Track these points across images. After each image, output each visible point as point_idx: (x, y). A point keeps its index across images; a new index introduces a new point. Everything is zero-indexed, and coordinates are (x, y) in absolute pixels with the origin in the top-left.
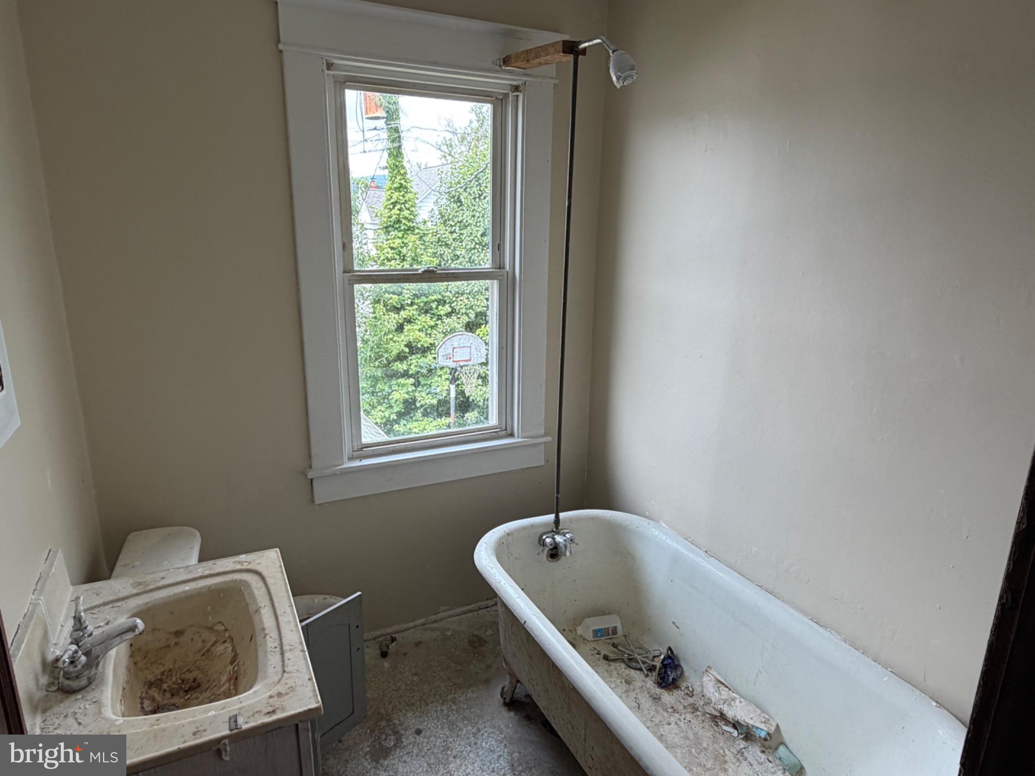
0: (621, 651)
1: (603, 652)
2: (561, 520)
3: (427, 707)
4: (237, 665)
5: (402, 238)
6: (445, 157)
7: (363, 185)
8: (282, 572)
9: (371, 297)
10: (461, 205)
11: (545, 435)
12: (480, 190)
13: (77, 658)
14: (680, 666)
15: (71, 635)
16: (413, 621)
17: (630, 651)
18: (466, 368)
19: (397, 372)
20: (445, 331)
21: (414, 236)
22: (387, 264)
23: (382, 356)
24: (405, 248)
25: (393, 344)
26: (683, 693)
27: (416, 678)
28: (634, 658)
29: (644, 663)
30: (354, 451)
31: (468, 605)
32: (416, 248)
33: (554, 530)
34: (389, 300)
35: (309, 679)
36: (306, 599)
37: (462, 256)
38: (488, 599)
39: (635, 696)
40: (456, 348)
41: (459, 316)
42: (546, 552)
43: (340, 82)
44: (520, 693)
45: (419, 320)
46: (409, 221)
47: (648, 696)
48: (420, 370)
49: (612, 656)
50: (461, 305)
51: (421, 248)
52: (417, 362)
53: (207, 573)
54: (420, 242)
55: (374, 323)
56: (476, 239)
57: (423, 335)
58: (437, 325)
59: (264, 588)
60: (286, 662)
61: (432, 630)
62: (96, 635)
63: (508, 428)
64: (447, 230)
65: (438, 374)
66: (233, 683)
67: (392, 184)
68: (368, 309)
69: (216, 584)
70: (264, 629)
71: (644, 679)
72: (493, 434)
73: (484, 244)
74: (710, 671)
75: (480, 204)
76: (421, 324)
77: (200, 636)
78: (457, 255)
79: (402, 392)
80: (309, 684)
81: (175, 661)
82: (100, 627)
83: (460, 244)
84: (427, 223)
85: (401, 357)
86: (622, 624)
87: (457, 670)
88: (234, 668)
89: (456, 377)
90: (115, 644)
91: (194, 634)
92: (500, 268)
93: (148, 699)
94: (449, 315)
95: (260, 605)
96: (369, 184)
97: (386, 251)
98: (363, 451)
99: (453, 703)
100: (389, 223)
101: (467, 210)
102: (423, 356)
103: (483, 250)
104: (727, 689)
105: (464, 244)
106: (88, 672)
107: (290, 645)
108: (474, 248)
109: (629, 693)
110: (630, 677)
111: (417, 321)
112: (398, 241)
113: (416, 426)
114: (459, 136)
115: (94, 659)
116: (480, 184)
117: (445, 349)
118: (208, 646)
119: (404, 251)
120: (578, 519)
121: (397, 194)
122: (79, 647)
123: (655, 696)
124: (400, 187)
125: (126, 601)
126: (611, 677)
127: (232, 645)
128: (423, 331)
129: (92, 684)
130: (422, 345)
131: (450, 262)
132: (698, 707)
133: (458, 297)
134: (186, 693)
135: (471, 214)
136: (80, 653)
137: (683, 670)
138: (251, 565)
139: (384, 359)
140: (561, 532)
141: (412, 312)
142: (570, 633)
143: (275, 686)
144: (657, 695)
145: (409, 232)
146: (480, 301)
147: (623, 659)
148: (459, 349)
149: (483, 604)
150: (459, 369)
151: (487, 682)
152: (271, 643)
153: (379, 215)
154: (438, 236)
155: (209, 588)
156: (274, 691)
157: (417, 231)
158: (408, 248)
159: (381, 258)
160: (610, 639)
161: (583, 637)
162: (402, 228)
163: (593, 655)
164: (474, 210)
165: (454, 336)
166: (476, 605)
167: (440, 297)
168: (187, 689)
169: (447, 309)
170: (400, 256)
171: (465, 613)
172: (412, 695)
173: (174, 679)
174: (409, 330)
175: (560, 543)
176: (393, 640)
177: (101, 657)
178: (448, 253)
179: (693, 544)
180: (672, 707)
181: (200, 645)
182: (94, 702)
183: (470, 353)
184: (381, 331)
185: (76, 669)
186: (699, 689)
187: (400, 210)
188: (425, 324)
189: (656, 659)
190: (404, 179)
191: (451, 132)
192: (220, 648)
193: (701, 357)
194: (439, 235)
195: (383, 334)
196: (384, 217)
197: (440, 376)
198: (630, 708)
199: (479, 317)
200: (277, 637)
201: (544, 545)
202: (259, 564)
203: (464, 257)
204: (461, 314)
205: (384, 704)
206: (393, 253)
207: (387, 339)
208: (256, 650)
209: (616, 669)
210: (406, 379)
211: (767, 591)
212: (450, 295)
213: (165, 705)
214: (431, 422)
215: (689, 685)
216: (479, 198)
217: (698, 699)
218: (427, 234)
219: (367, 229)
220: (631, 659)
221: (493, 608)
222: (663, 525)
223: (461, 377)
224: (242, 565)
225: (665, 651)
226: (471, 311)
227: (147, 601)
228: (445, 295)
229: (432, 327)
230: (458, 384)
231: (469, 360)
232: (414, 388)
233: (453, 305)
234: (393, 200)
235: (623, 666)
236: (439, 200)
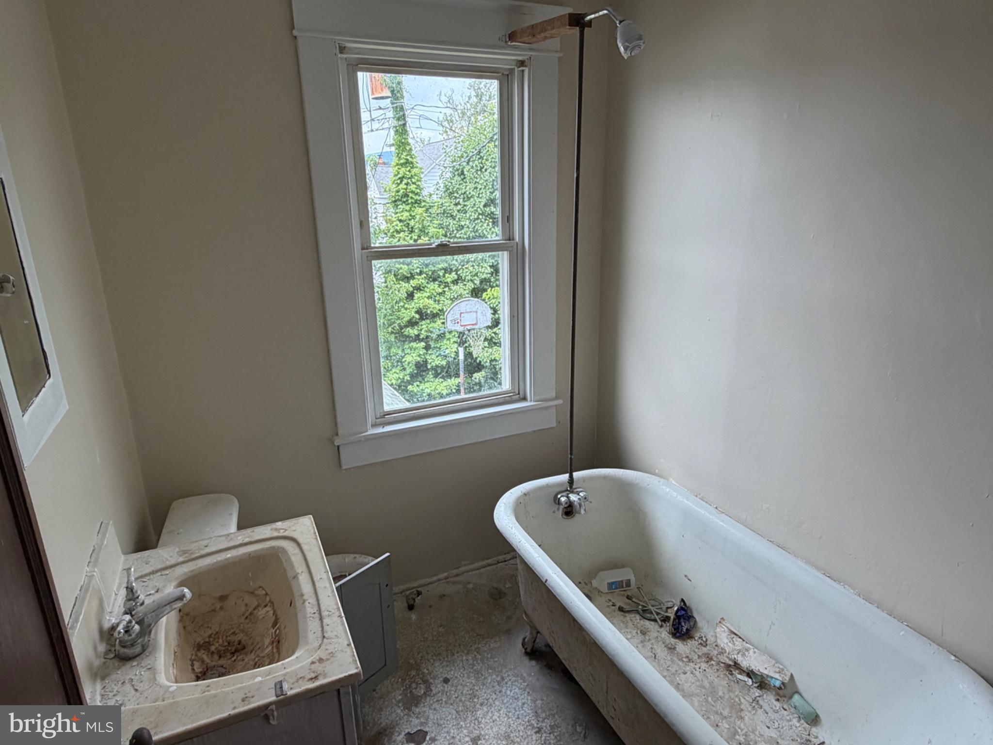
0: (636, 603)
1: (618, 604)
2: (575, 480)
3: (454, 657)
4: (278, 628)
5: (409, 211)
6: (447, 132)
7: (372, 162)
8: (317, 539)
9: (383, 268)
10: (465, 178)
11: (557, 398)
12: (482, 163)
13: (131, 628)
14: (693, 617)
15: (125, 604)
16: (436, 575)
17: (644, 602)
18: (473, 332)
19: (408, 336)
20: (452, 297)
21: (420, 209)
22: (397, 236)
23: (394, 323)
24: (413, 220)
25: (405, 311)
26: (697, 643)
27: (441, 629)
28: (647, 610)
29: (658, 614)
30: (376, 419)
31: (487, 559)
32: (423, 220)
33: (569, 489)
34: (399, 270)
35: (348, 645)
36: (337, 558)
37: (466, 226)
38: (505, 554)
39: (651, 646)
40: (463, 313)
41: (465, 283)
42: (561, 510)
43: (353, 65)
44: (540, 643)
45: (427, 287)
46: (417, 194)
47: (663, 646)
48: (430, 334)
49: (627, 608)
50: (467, 272)
51: (427, 220)
52: (427, 327)
53: (247, 540)
54: (427, 214)
55: (386, 292)
56: (479, 209)
57: (431, 302)
58: (444, 291)
59: (300, 555)
60: (326, 628)
61: (455, 583)
62: (147, 605)
63: (521, 393)
64: (451, 202)
65: (447, 337)
66: (276, 645)
67: (399, 160)
68: (380, 280)
69: (256, 551)
70: (302, 595)
71: (659, 630)
72: (507, 398)
73: (486, 214)
74: (724, 623)
75: (482, 176)
76: (430, 292)
77: (243, 600)
78: (462, 226)
79: (414, 355)
80: (348, 650)
81: (221, 624)
82: (150, 594)
83: (464, 215)
84: (433, 196)
85: (412, 323)
86: (635, 577)
87: (480, 622)
88: (276, 631)
89: (464, 340)
90: (165, 613)
91: (237, 599)
92: (510, 240)
93: (198, 661)
94: (455, 282)
95: (298, 571)
96: (377, 161)
97: (395, 223)
98: (385, 418)
99: (478, 652)
100: (397, 198)
101: (470, 183)
102: (433, 322)
103: (486, 220)
104: (741, 640)
105: (468, 215)
106: (141, 639)
107: (328, 611)
108: (478, 219)
109: (645, 643)
110: (645, 628)
111: (426, 288)
112: (406, 214)
113: (428, 386)
114: (460, 111)
115: (146, 628)
116: (481, 156)
117: (453, 314)
118: (250, 610)
119: (412, 223)
120: (591, 479)
121: (403, 169)
122: (132, 616)
123: (670, 646)
124: (406, 163)
125: (173, 569)
126: (627, 628)
127: (273, 609)
128: (431, 298)
129: (147, 651)
130: (431, 312)
131: (455, 232)
132: (712, 657)
133: (463, 266)
134: (232, 655)
135: (474, 186)
136: (134, 622)
137: (696, 622)
138: (287, 532)
139: (396, 325)
140: (575, 490)
141: (421, 280)
142: (586, 586)
143: (316, 651)
144: (672, 645)
145: (416, 205)
146: (484, 268)
147: (638, 610)
148: (466, 314)
149: (501, 558)
150: (467, 332)
151: (508, 632)
152: (310, 608)
153: (387, 189)
154: (443, 208)
155: (250, 554)
156: (315, 657)
157: (423, 204)
158: (416, 220)
159: (391, 231)
160: (624, 591)
161: (598, 590)
162: (410, 201)
163: (608, 606)
164: (476, 182)
165: (461, 302)
166: (494, 559)
167: (446, 265)
168: (233, 651)
169: (454, 276)
170: (408, 228)
171: (484, 567)
172: (440, 645)
173: (220, 641)
174: (419, 298)
175: (574, 501)
176: (419, 593)
177: (153, 625)
178: (454, 224)
179: (703, 501)
180: (687, 657)
181: (243, 609)
182: (149, 669)
183: (477, 318)
184: (393, 300)
185: (130, 638)
186: (713, 639)
187: (407, 184)
188: (433, 292)
189: (669, 611)
190: (410, 155)
191: (452, 108)
192: (261, 612)
193: (709, 320)
194: (445, 207)
195: (394, 302)
196: (393, 192)
197: (449, 339)
198: (646, 658)
199: (484, 283)
200: (316, 603)
201: (559, 504)
202: (294, 530)
203: (468, 227)
204: (466, 280)
205: (413, 654)
206: (402, 226)
207: (398, 307)
208: (296, 615)
209: (631, 620)
210: (417, 344)
211: (778, 546)
212: (456, 263)
213: (214, 666)
214: (442, 382)
215: (702, 635)
216: (481, 170)
217: (712, 649)
218: (432, 206)
219: (376, 204)
220: (645, 610)
221: (512, 562)
222: (673, 482)
223: (469, 341)
224: (279, 532)
225: (678, 603)
226: (476, 278)
227: (192, 569)
228: (451, 263)
229: (440, 294)
230: (466, 347)
231: (476, 324)
232: (425, 351)
233: (459, 273)
234: (400, 176)
235: (638, 617)
236: (444, 174)
